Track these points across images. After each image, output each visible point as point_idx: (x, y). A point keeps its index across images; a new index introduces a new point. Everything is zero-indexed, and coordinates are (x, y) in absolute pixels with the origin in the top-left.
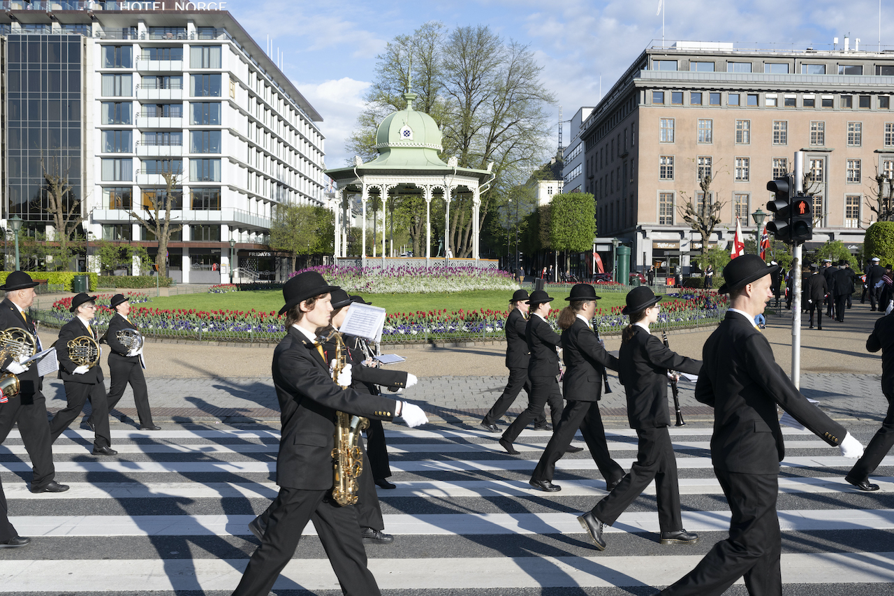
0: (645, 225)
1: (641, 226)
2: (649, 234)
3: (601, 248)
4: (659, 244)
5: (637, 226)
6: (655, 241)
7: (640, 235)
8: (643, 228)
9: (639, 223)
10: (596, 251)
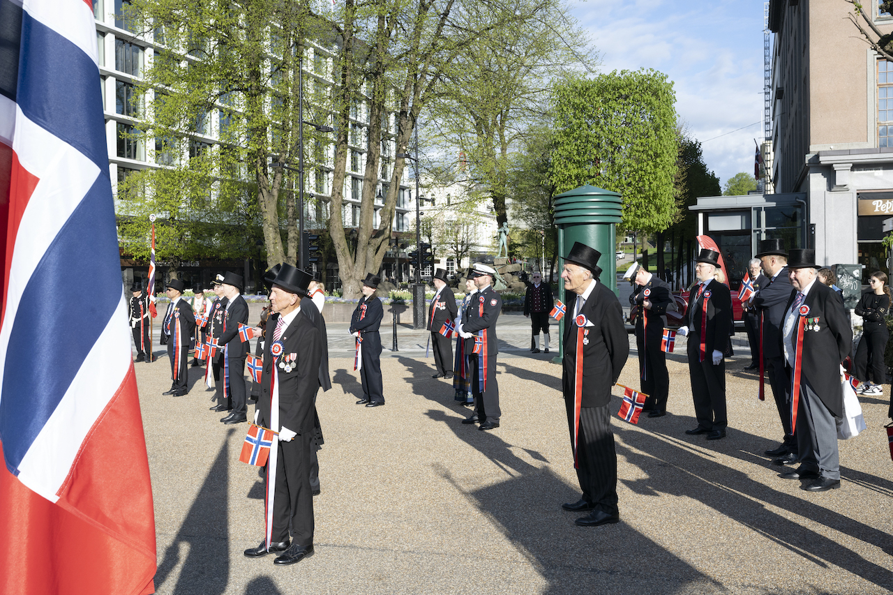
0: (827, 154)
1: (817, 156)
2: (842, 177)
3: (717, 224)
4: (876, 203)
5: (808, 157)
6: (863, 196)
7: (817, 182)
8: (824, 160)
9: (814, 148)
10: (706, 232)
